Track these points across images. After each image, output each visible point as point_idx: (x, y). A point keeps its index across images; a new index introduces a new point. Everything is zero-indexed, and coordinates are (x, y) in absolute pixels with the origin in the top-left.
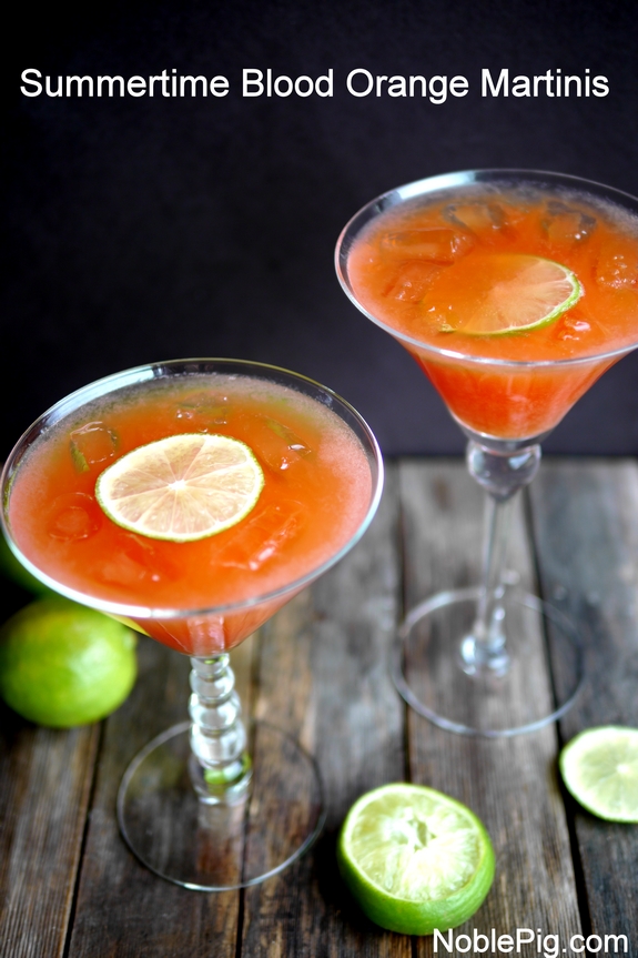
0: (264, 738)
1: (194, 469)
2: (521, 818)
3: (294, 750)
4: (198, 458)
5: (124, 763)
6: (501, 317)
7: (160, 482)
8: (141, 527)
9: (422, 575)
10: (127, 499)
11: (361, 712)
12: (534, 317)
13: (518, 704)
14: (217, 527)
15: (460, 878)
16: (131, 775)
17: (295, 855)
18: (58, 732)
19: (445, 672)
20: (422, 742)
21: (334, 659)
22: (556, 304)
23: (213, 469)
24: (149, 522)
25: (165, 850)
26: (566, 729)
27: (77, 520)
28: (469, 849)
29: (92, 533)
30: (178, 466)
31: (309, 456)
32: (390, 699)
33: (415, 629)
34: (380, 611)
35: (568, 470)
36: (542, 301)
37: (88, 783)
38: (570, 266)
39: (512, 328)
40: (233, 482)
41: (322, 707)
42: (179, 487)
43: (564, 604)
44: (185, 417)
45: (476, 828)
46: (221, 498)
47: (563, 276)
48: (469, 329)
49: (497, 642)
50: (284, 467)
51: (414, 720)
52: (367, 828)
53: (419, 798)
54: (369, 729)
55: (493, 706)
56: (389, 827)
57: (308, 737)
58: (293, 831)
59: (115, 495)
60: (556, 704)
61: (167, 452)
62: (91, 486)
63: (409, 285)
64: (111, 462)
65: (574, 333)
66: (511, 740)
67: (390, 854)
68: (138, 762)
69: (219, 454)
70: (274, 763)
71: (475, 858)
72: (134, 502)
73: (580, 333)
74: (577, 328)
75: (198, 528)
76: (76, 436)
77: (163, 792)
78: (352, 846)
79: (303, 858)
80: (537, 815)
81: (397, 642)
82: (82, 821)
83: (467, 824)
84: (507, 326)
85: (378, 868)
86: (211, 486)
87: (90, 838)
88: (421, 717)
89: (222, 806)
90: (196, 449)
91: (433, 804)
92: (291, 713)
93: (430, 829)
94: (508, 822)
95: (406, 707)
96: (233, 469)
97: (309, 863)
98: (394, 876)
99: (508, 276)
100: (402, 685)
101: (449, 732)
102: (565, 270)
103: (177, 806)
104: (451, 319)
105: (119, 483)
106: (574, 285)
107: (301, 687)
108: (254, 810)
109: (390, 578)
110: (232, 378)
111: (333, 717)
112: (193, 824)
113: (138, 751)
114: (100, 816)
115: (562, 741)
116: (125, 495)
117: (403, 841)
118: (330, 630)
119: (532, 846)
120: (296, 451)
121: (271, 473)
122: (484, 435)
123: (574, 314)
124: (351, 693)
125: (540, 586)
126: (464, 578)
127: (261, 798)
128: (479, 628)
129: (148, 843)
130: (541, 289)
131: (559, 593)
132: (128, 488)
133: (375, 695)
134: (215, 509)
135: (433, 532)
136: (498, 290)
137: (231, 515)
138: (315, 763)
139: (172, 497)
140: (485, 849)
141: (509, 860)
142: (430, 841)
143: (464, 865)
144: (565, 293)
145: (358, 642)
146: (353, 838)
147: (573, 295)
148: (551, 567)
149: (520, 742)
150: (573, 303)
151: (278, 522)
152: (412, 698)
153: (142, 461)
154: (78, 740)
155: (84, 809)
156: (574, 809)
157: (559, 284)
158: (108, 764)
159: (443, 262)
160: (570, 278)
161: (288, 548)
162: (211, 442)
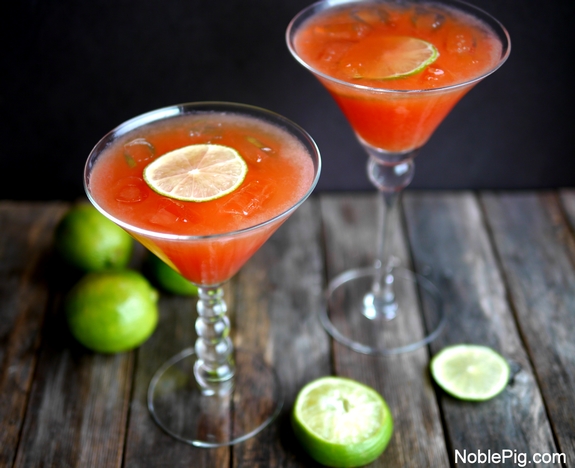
0: (241, 357)
1: (203, 163)
2: (408, 399)
3: (260, 364)
4: (206, 157)
5: (151, 374)
6: (390, 69)
7: (183, 170)
8: (173, 194)
9: (337, 260)
10: (164, 180)
11: (303, 342)
12: (410, 69)
13: (403, 335)
14: (221, 194)
15: (371, 431)
16: (156, 382)
17: (265, 425)
18: (108, 356)
19: (355, 319)
20: (342, 358)
21: (283, 311)
22: (423, 60)
23: (215, 162)
24: (177, 192)
25: (180, 424)
26: (434, 348)
27: (132, 193)
28: (376, 413)
29: (144, 199)
30: (194, 162)
31: (273, 156)
32: (320, 335)
33: (335, 293)
34: (312, 283)
35: (428, 199)
36: (415, 60)
37: (128, 387)
38: (431, 42)
39: (397, 75)
40: (228, 170)
41: (277, 340)
42: (195, 172)
43: (430, 277)
44: (195, 135)
45: (379, 402)
46: (222, 178)
47: (426, 47)
48: (371, 76)
49: (389, 296)
50: (259, 161)
51: (337, 347)
52: (311, 403)
53: (343, 386)
54: (308, 351)
55: (386, 336)
56: (324, 402)
57: (269, 356)
58: (262, 410)
59: (155, 178)
60: (427, 333)
61: (186, 154)
62: (141, 173)
63: (333, 53)
64: (151, 161)
65: (434, 76)
66: (399, 356)
67: (326, 418)
68: (160, 374)
69: (218, 155)
70: (249, 371)
71: (380, 418)
72: (168, 181)
73: (438, 76)
74: (436, 73)
75: (209, 194)
76: (128, 147)
77: (178, 391)
78: (302, 414)
79: (269, 427)
80: (417, 398)
81: (323, 301)
82: (125, 409)
83: (374, 400)
84: (393, 73)
85: (319, 426)
86: (215, 172)
87: (133, 419)
88: (341, 345)
89: (216, 397)
90: (204, 153)
91: (351, 389)
92: (257, 343)
93: (351, 402)
94: (399, 403)
95: (331, 339)
96: (228, 162)
97: (274, 430)
98: (330, 430)
99: (393, 47)
100: (328, 324)
101: (360, 354)
102: (427, 43)
103: (187, 399)
104: (360, 70)
105: (157, 171)
106: (433, 50)
107: (263, 328)
108: (237, 399)
109: (317, 263)
110: (223, 114)
111: (285, 345)
112: (198, 409)
113: (159, 366)
114: (137, 406)
115: (432, 352)
116: (162, 177)
117: (333, 409)
118: (280, 295)
119: (415, 416)
120: (265, 152)
121: (251, 165)
122: (380, 150)
123: (434, 66)
124: (295, 331)
125: (414, 266)
126: (365, 262)
127: (241, 392)
128: (377, 288)
129: (169, 420)
130: (413, 54)
131: (426, 269)
132: (163, 174)
133: (311, 332)
134: (219, 184)
135: (344, 237)
136: (387, 56)
137: (229, 187)
138: (274, 371)
139: (191, 178)
140: (386, 413)
141: (401, 424)
142: (350, 410)
143: (374, 423)
144: (428, 55)
145: (298, 301)
146: (303, 409)
147: (433, 56)
148: (420, 255)
149: (405, 357)
150: (433, 60)
151: (258, 190)
152: (335, 332)
153: (171, 159)
154: (121, 362)
155: (126, 402)
156: (441, 394)
157: (424, 51)
158: (141, 377)
159: (354, 41)
160: (430, 47)
161: (266, 204)
162: (213, 149)
